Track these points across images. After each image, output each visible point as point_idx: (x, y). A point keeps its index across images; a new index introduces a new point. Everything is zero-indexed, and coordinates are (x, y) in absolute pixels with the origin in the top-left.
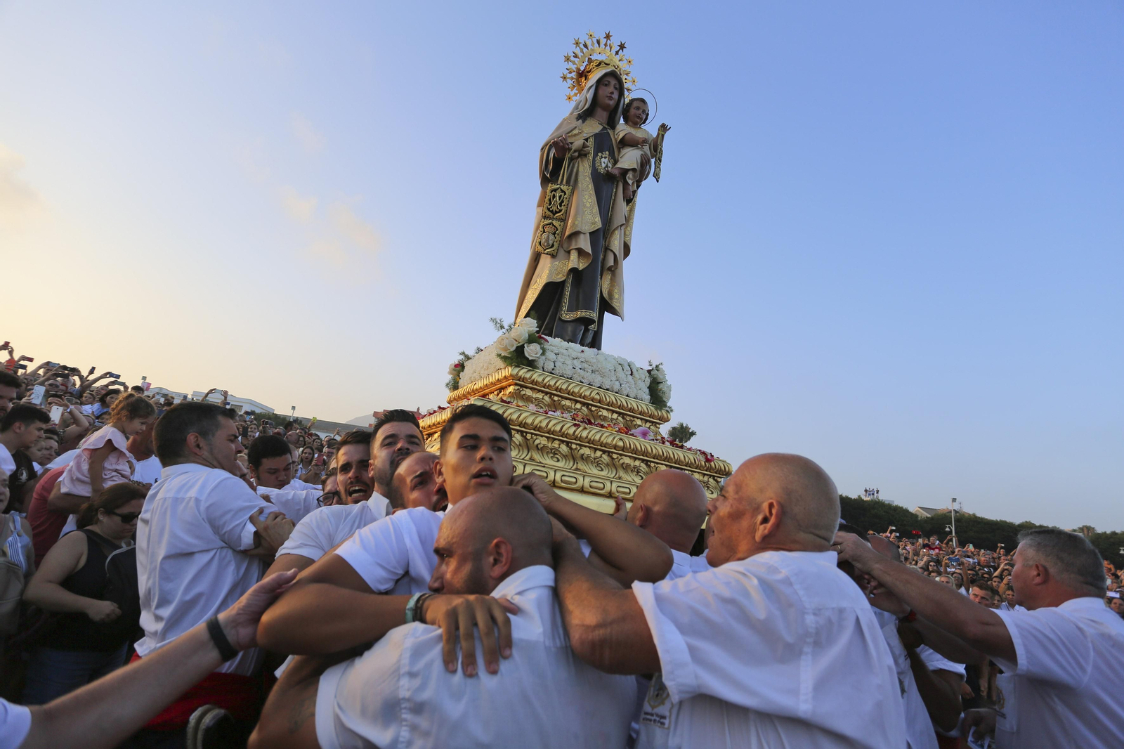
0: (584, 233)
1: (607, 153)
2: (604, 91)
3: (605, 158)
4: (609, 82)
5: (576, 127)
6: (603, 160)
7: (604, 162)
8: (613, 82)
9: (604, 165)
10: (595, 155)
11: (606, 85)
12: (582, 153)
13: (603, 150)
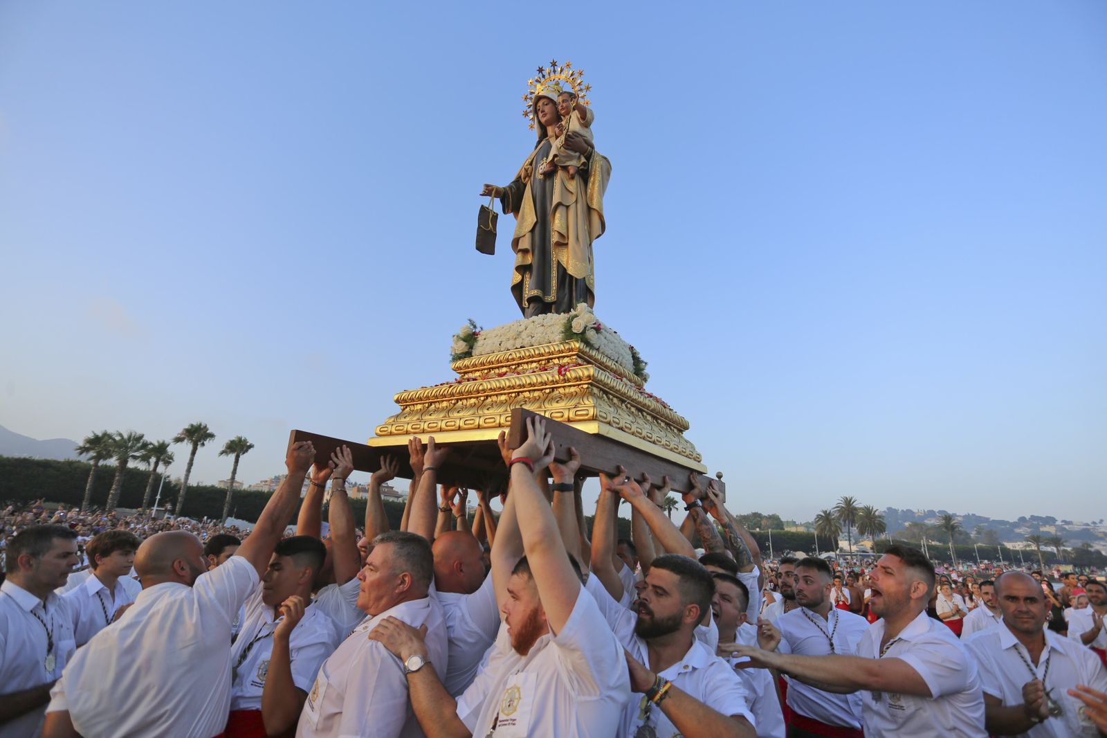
0: (524, 236)
1: (544, 157)
2: (540, 115)
3: (542, 164)
4: (539, 106)
7: (543, 167)
8: (540, 104)
9: (541, 170)
11: (539, 109)
12: (529, 175)
13: (542, 159)
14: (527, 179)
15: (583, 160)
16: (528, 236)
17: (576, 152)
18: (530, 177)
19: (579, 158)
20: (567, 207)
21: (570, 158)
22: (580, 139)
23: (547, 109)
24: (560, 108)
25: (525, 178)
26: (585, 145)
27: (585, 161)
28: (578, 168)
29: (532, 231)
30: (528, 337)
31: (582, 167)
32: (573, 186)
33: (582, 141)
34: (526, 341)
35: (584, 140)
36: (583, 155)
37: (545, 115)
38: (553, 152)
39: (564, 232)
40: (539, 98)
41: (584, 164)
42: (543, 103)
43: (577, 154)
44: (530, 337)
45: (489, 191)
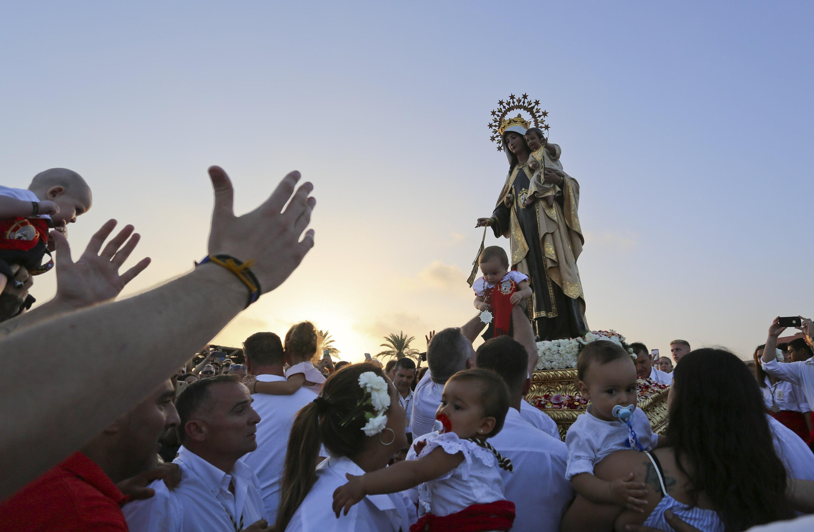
0: (521, 262)
1: (523, 189)
2: (510, 147)
3: (522, 195)
4: (508, 139)
5: (505, 186)
6: (521, 198)
7: (523, 198)
8: (509, 137)
9: (522, 201)
10: (517, 197)
11: (509, 142)
12: (511, 202)
13: (521, 190)
14: (509, 205)
15: (558, 189)
16: (524, 262)
17: (551, 184)
18: (512, 204)
19: (554, 187)
20: (552, 234)
21: (548, 190)
22: (553, 174)
23: (514, 141)
24: (528, 143)
25: (508, 204)
26: (559, 177)
27: (560, 190)
28: (554, 196)
29: (527, 257)
30: (548, 361)
31: (558, 195)
32: (554, 213)
33: (556, 175)
34: (547, 365)
35: (557, 173)
36: (557, 184)
37: (514, 148)
38: (532, 188)
39: (554, 258)
40: (507, 133)
41: (559, 192)
42: (512, 137)
43: (552, 185)
44: (549, 362)
45: (482, 222)
